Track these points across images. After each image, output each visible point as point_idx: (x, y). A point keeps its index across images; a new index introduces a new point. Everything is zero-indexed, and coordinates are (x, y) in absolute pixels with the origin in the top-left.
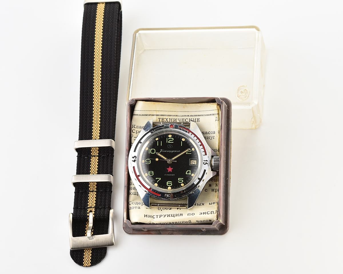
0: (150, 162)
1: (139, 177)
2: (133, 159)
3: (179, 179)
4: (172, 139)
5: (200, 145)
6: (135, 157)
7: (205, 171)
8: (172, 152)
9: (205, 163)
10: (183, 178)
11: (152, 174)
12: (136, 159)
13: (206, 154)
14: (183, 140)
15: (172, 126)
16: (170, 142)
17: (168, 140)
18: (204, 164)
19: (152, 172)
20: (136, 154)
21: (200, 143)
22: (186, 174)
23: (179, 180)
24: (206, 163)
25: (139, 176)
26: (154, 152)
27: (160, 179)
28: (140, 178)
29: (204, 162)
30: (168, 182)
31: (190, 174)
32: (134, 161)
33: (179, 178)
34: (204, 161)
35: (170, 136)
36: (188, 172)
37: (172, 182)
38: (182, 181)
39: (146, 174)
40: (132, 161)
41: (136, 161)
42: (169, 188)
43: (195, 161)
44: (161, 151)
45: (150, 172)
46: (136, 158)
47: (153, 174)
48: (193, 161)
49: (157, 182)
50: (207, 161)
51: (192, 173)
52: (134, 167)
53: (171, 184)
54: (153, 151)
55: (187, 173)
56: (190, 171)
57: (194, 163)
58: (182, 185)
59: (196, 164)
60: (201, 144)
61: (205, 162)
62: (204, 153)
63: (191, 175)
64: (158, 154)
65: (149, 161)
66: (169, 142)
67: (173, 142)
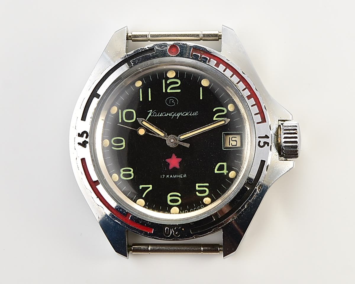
0: (124, 143)
1: (98, 187)
2: (81, 140)
3: (199, 187)
4: (177, 83)
5: (249, 97)
6: (85, 135)
7: (263, 162)
8: (178, 115)
9: (262, 144)
10: (207, 184)
11: (130, 175)
12: (87, 140)
13: (264, 120)
14: (205, 83)
15: (174, 50)
16: (171, 89)
17: (167, 86)
18: (259, 145)
19: (130, 171)
20: (86, 126)
21: (247, 93)
22: (216, 171)
23: (197, 188)
24: (265, 143)
25: (97, 183)
26: (133, 119)
27: (151, 188)
28: (100, 187)
29: (260, 142)
30: (171, 196)
31: (225, 172)
32: (84, 144)
33: (197, 185)
34: (259, 137)
35: (171, 75)
36: (221, 168)
37: (180, 195)
38: (205, 191)
39: (116, 177)
40: (79, 144)
41: (88, 145)
42: (175, 209)
43: (238, 138)
44: (150, 115)
45: (124, 171)
46: (86, 137)
47: (133, 174)
48: (231, 136)
49: (144, 196)
50: (268, 137)
51: (229, 169)
52: (83, 160)
53: (178, 201)
54: (129, 116)
55: (218, 170)
56: (225, 164)
57: (234, 143)
58: (207, 200)
59: (239, 145)
60: (250, 94)
61: (263, 140)
62: (258, 118)
63: (228, 174)
64: (144, 123)
65: (122, 141)
66: (169, 91)
67: (179, 91)
